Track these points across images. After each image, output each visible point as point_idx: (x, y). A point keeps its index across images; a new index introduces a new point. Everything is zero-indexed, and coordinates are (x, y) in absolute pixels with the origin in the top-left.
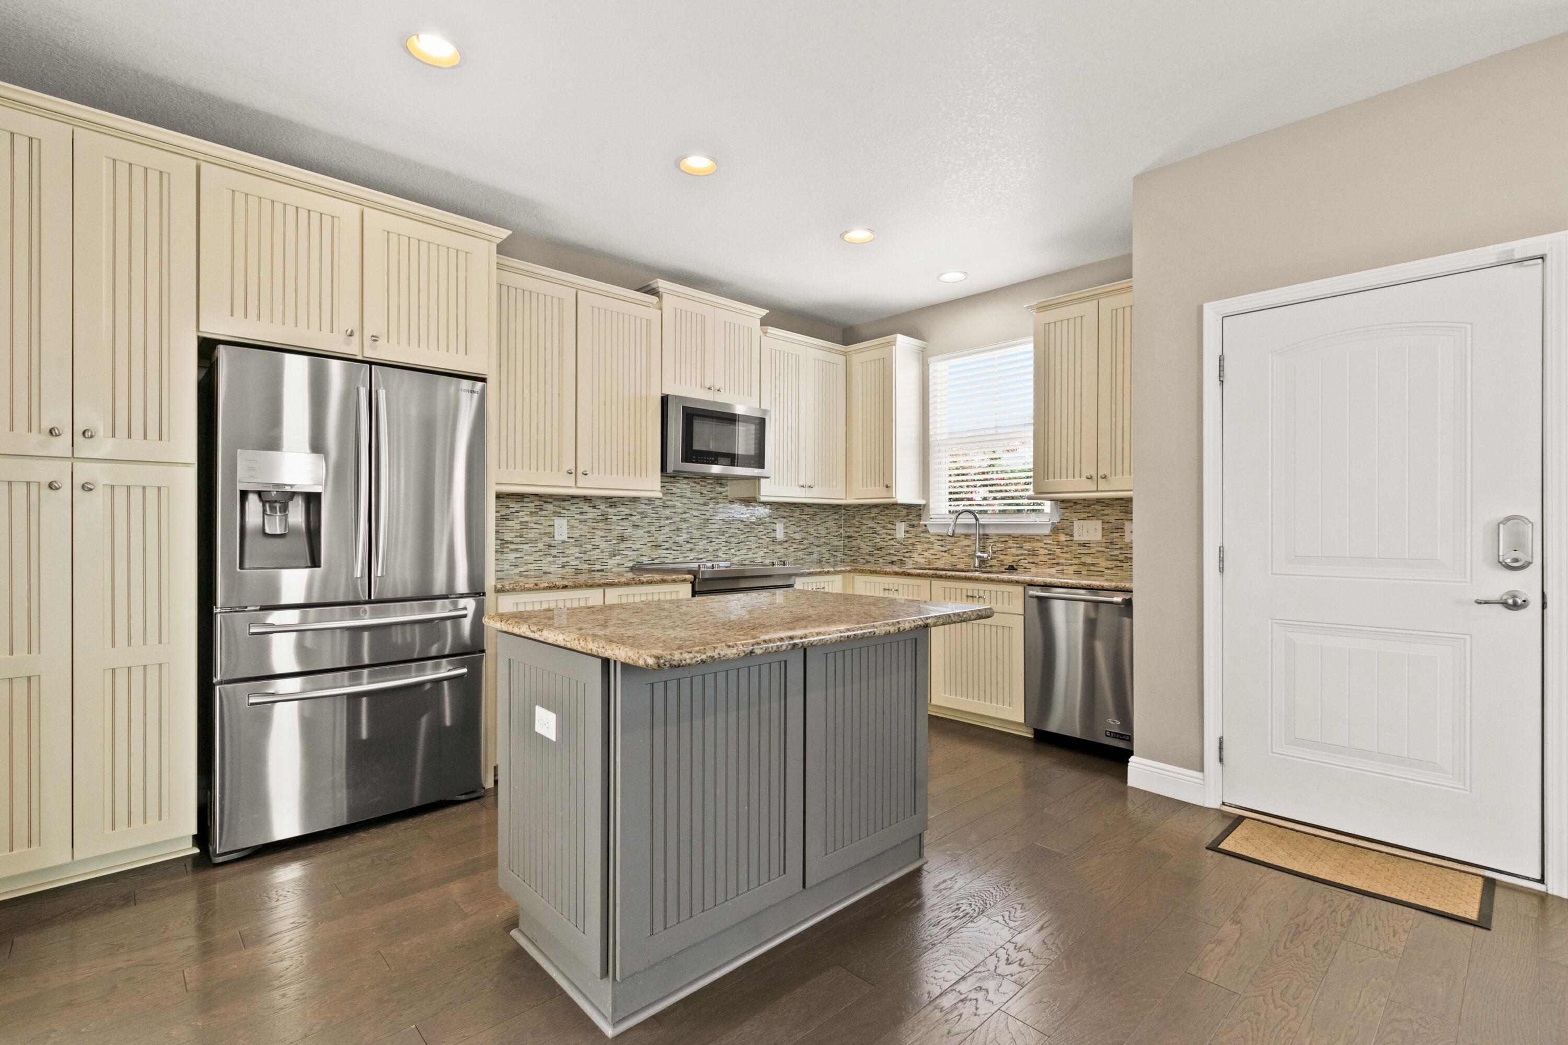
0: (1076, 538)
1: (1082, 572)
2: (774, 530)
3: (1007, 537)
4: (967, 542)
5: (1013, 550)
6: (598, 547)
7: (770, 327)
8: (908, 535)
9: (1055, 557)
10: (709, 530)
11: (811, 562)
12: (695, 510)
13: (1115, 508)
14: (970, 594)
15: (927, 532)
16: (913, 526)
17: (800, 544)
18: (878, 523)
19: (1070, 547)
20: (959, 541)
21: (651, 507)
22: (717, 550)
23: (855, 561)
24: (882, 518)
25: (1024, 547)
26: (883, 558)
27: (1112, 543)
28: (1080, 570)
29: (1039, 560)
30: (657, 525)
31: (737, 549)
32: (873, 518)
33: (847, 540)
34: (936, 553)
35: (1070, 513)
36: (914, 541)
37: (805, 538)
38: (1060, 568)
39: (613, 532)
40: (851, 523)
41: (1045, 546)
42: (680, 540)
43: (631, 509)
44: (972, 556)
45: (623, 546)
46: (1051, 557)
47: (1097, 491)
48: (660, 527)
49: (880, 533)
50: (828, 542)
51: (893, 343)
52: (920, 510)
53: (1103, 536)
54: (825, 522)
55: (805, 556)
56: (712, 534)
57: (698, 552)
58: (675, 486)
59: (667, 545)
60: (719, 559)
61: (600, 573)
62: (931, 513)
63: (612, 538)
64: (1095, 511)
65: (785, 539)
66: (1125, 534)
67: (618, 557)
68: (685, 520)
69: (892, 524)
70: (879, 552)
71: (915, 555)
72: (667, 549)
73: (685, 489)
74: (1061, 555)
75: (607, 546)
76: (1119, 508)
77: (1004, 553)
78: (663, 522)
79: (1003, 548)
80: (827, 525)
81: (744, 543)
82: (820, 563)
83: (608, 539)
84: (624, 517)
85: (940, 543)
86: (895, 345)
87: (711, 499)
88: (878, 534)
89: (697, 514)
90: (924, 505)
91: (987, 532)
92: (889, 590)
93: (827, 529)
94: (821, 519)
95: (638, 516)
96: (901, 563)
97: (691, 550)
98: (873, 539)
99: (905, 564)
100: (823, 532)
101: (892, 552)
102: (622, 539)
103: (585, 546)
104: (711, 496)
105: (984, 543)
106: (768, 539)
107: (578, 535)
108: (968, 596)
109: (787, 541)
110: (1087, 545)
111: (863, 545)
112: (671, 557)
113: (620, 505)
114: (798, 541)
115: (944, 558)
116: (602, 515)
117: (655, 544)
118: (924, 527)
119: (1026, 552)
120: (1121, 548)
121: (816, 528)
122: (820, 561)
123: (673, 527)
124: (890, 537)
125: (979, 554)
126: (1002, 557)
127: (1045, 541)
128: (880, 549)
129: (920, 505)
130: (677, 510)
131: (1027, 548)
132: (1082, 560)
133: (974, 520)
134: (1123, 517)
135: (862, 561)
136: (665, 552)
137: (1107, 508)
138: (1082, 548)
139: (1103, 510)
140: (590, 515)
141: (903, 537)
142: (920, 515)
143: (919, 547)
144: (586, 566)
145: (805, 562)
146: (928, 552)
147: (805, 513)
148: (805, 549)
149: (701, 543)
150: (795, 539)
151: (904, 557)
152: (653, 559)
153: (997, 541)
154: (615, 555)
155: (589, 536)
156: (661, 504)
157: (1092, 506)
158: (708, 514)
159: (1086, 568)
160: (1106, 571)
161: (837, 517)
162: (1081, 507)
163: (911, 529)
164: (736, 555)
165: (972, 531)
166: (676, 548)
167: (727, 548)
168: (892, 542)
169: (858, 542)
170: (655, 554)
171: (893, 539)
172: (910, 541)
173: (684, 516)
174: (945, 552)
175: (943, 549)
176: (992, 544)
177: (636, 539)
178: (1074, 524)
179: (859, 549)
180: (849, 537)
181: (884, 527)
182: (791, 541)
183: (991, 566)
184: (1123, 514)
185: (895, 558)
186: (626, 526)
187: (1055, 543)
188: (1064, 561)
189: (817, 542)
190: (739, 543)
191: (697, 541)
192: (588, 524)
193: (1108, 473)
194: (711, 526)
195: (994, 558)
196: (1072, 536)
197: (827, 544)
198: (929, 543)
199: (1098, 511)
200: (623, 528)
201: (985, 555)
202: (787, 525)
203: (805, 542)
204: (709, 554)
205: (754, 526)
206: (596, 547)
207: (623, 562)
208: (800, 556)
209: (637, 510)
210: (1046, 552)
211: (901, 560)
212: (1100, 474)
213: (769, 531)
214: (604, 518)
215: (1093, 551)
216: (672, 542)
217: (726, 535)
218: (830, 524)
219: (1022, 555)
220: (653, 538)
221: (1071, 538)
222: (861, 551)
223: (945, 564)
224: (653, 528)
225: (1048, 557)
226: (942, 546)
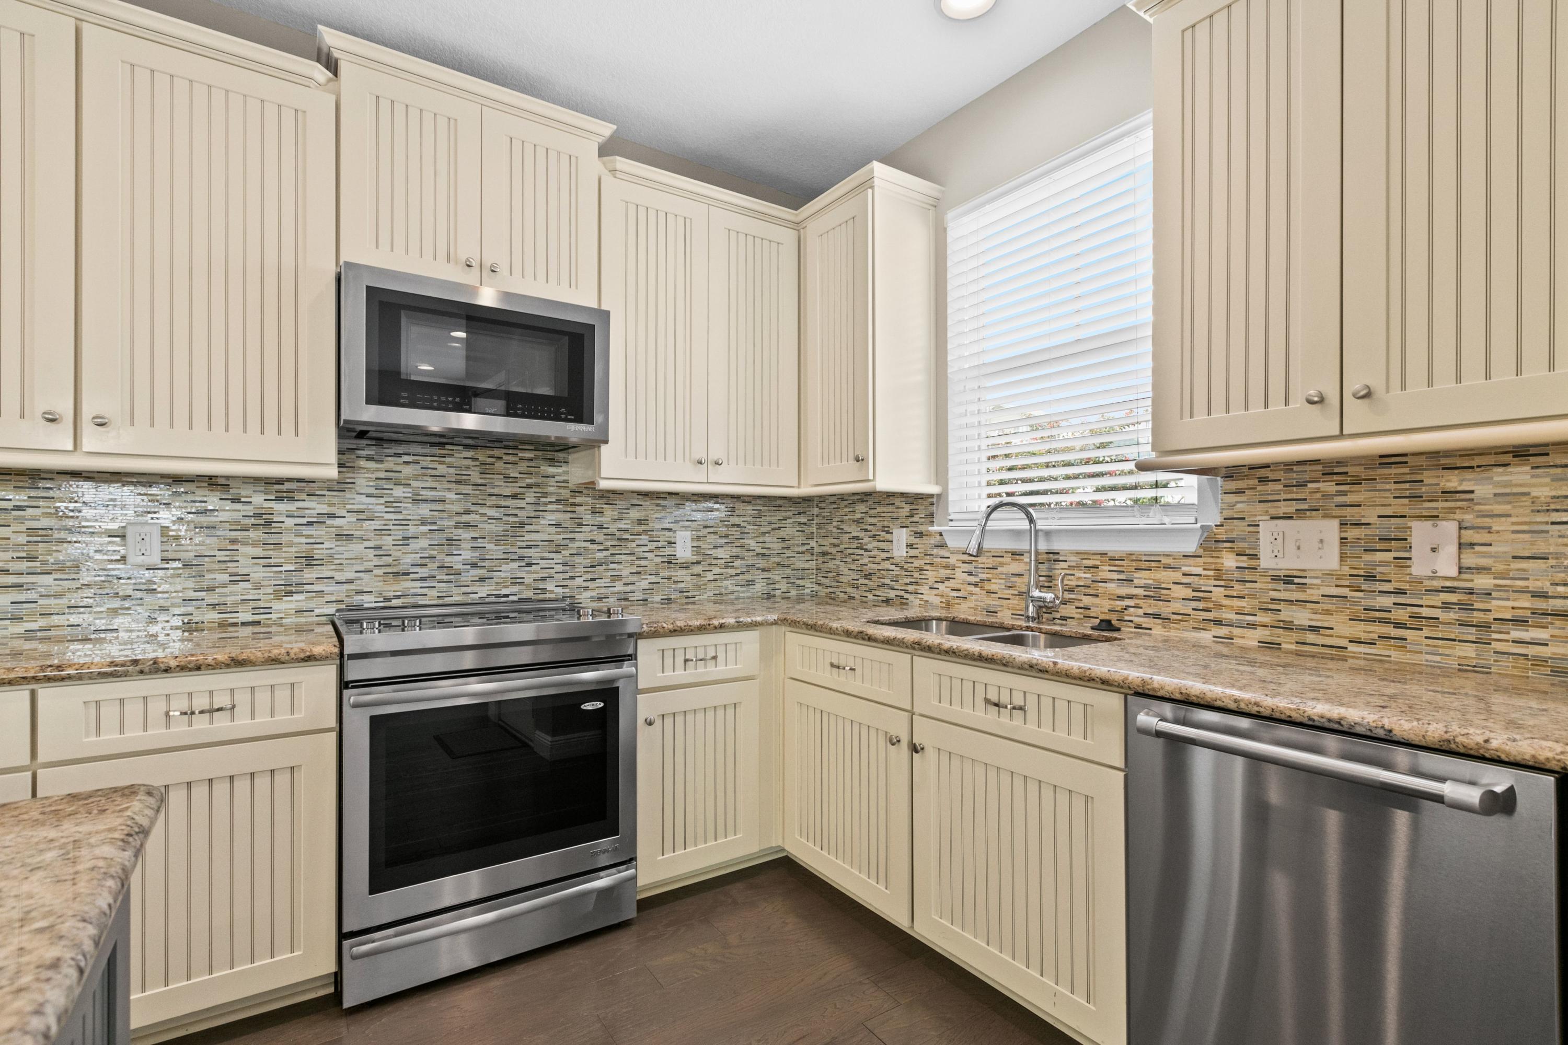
0: (1266, 562)
1: (1284, 646)
2: (670, 543)
3: (1098, 557)
4: (1015, 567)
5: (1111, 586)
6: (246, 578)
7: (618, 158)
8: (912, 552)
9: (1211, 605)
10: (524, 544)
11: (749, 598)
12: (490, 507)
13: (1379, 487)
14: (993, 697)
15: (943, 546)
16: (920, 535)
17: (726, 567)
18: (866, 530)
19: (1248, 585)
20: (1002, 565)
21: (382, 501)
22: (543, 579)
23: (833, 595)
24: (872, 520)
25: (1136, 581)
26: (874, 592)
27: (1370, 577)
28: (1277, 640)
29: (1170, 610)
30: (400, 534)
31: (589, 576)
32: (858, 522)
33: (821, 559)
34: (959, 586)
35: (1248, 502)
36: (922, 562)
37: (737, 557)
38: (1223, 631)
39: (285, 549)
40: (828, 531)
41: (1186, 580)
42: (456, 562)
43: (331, 505)
44: (1024, 595)
45: (310, 574)
46: (1201, 605)
47: (1341, 436)
48: (405, 538)
49: (869, 547)
50: (786, 563)
51: (868, 183)
52: (932, 504)
53: (1343, 558)
54: (779, 528)
55: (739, 588)
56: (533, 550)
57: (497, 584)
58: (441, 463)
59: (423, 572)
60: (547, 596)
61: (249, 630)
62: (951, 510)
63: (283, 560)
64: (1319, 495)
65: (695, 559)
66: (1414, 554)
67: (296, 597)
68: (467, 525)
69: (888, 532)
70: (866, 582)
71: (924, 589)
72: (423, 579)
73: (468, 467)
74: (1226, 602)
75: (271, 574)
76: (1393, 486)
77: (1092, 592)
78: (412, 530)
79: (1089, 582)
80: (782, 533)
81: (604, 567)
82: (768, 598)
83: (272, 561)
84: (315, 520)
85: (967, 567)
86: (872, 187)
87: (529, 486)
88: (866, 550)
89: (496, 515)
90: (939, 496)
91: (1056, 547)
92: (838, 667)
93: (783, 540)
94: (770, 523)
95: (352, 518)
96: (902, 604)
97: (482, 579)
98: (858, 557)
99: (907, 604)
100: (777, 547)
101: (887, 581)
102: (309, 560)
103: (213, 576)
104: (528, 481)
105: (1050, 569)
106: (659, 559)
107: (192, 554)
108: (987, 701)
109: (698, 563)
110: (1296, 580)
111: (843, 569)
112: (434, 593)
113: (304, 496)
114: (723, 561)
115: (974, 597)
116: (257, 516)
117: (395, 570)
118: (938, 537)
119: (1141, 592)
120: (1400, 592)
121: (761, 539)
122: (769, 596)
123: (439, 538)
124: (884, 555)
125: (1036, 593)
126: (1087, 601)
127: (1185, 569)
128: (868, 576)
129: (932, 496)
130: (447, 506)
131: (1142, 582)
132: (1283, 616)
133: (1027, 522)
134: (1406, 511)
135: (842, 595)
136: (418, 584)
137: (1356, 487)
138: (1281, 586)
139: (1344, 494)
140: (223, 516)
141: (905, 555)
142: (932, 515)
143: (931, 575)
144: (214, 616)
145: (738, 598)
146: (947, 583)
147: (737, 512)
148: (737, 575)
149: (504, 567)
150: (716, 558)
151: (907, 591)
152: (388, 599)
153: (1078, 567)
154: (290, 593)
155: (221, 556)
156: (410, 495)
157: (1310, 485)
158: (522, 514)
159: (1295, 636)
160: (1352, 648)
161: (803, 519)
162: (1281, 487)
163: (917, 540)
164: (586, 588)
165: (1023, 545)
166: (445, 578)
167: (567, 576)
168: (887, 565)
169: (837, 562)
170: (392, 588)
171: (888, 559)
172: (917, 563)
173: (465, 518)
174: (976, 585)
175: (972, 579)
176: (1063, 572)
177: (344, 562)
178: (1261, 529)
179: (838, 575)
180: (824, 554)
181: (874, 536)
182: (709, 561)
183: (1063, 618)
184: (1406, 501)
185: (892, 594)
186: (319, 536)
187: (1212, 573)
188: (1233, 617)
189: (762, 563)
190: (592, 566)
191: (496, 563)
192: (219, 533)
193: (1377, 384)
194: (528, 537)
195: (1070, 601)
196: (1254, 556)
197: (783, 566)
198: (946, 567)
199: (1327, 496)
200: (312, 541)
201: (1049, 596)
202: (700, 534)
203: (738, 563)
204: (524, 587)
205: (627, 536)
206: (239, 578)
207: (311, 605)
208: (726, 588)
209: (349, 507)
210: (1189, 593)
211: (902, 597)
212: (1353, 384)
213: (660, 544)
214: (262, 522)
215: (1313, 594)
216: (436, 565)
217: (563, 552)
218: (789, 531)
219: (1130, 597)
220: (389, 560)
221: (1253, 563)
222: (842, 579)
223: (975, 609)
224: (388, 541)
225: (1195, 604)
226: (970, 573)
